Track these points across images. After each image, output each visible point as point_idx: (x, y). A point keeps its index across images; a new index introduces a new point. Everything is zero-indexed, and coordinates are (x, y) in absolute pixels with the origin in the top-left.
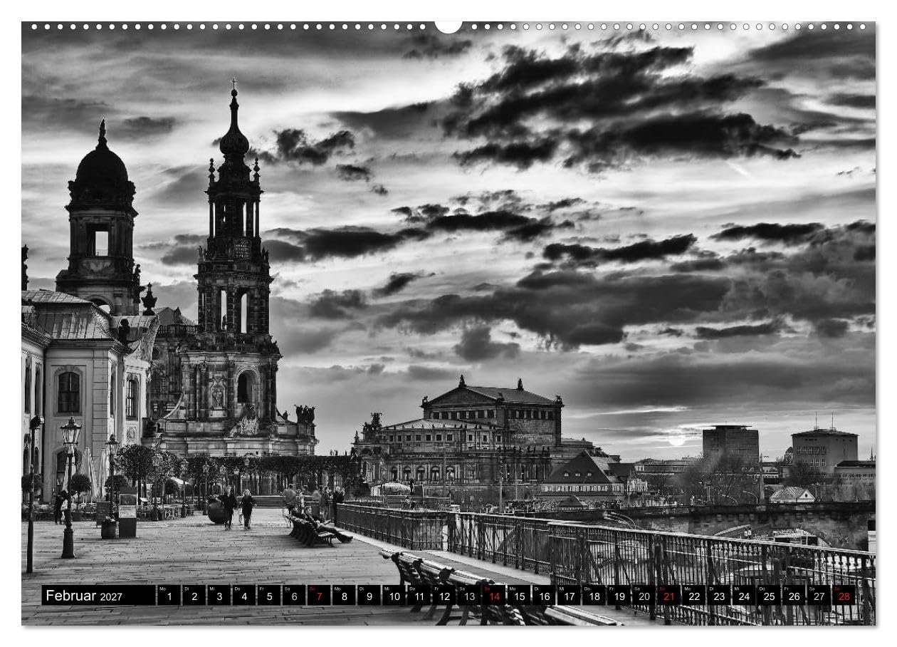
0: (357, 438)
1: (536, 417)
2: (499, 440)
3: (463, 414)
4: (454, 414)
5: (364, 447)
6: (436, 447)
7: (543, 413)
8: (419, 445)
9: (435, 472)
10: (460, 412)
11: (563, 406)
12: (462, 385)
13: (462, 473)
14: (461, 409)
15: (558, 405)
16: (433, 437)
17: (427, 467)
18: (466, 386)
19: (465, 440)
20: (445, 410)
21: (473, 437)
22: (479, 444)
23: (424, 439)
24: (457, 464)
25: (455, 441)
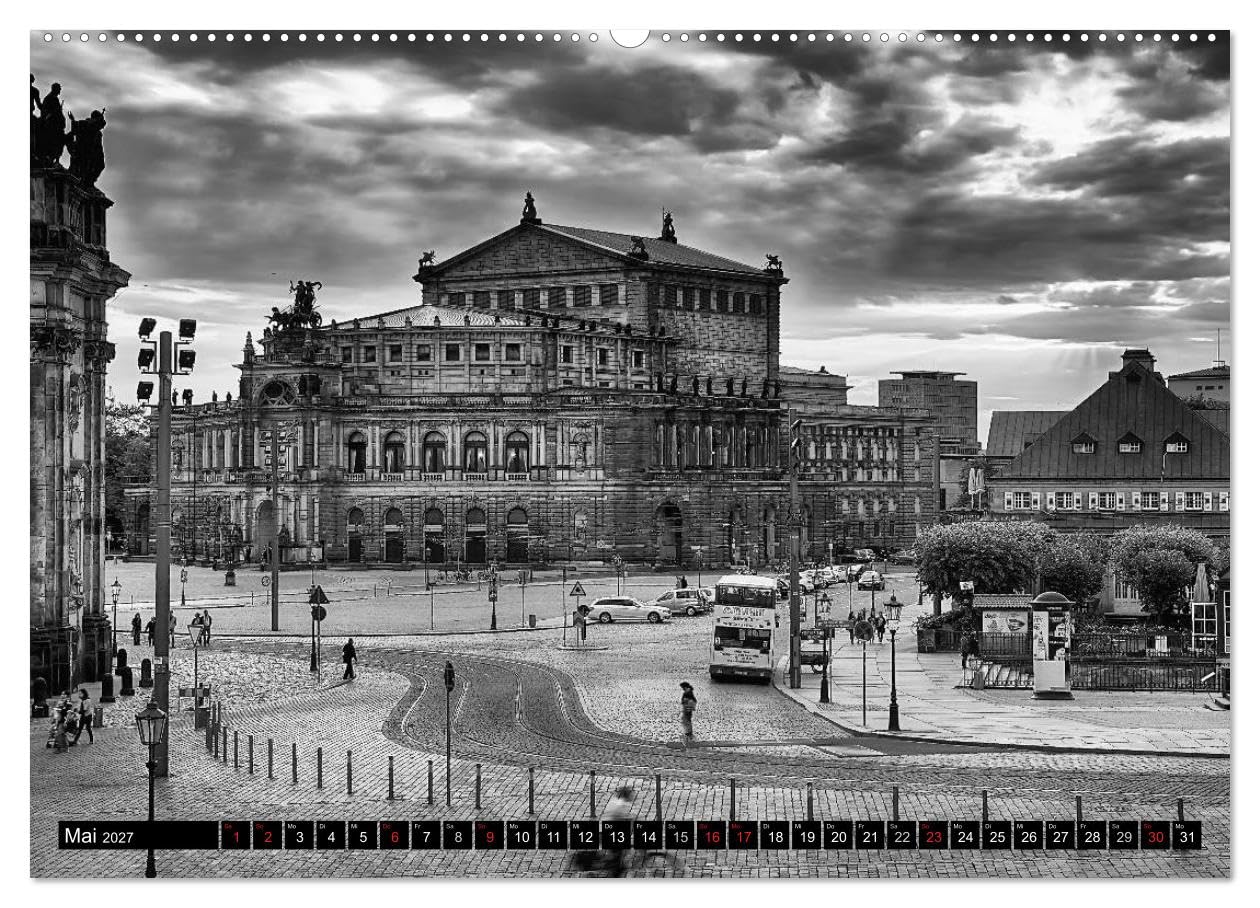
0: (249, 351)
1: (723, 309)
2: (638, 362)
3: (531, 295)
4: (506, 298)
5: (270, 375)
6: (474, 379)
7: (739, 298)
8: (424, 373)
9: (476, 446)
10: (524, 291)
11: (786, 281)
12: (530, 220)
13: (550, 449)
14: (527, 283)
15: (772, 280)
16: (468, 352)
17: (453, 436)
18: (539, 222)
19: (555, 360)
20: (483, 287)
21: (575, 352)
22: (589, 370)
23: (439, 357)
24: (538, 424)
25: (529, 362)
